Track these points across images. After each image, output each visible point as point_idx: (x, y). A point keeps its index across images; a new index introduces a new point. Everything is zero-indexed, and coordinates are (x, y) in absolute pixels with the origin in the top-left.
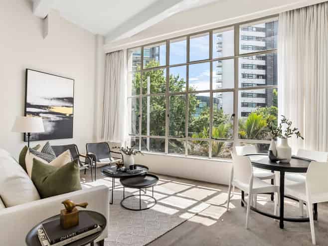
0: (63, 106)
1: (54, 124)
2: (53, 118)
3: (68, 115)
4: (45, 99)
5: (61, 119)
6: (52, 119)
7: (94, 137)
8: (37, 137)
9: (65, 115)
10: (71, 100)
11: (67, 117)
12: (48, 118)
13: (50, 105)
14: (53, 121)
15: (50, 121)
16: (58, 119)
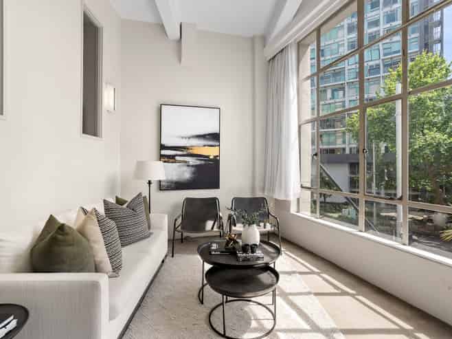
0: (205, 146)
1: (193, 169)
2: (192, 161)
3: (211, 157)
4: (182, 138)
5: (203, 162)
6: (191, 163)
7: (253, 189)
8: (173, 186)
9: (208, 157)
10: (215, 137)
11: (211, 160)
12: (186, 162)
13: (188, 145)
14: (192, 166)
15: (188, 166)
16: (198, 162)
